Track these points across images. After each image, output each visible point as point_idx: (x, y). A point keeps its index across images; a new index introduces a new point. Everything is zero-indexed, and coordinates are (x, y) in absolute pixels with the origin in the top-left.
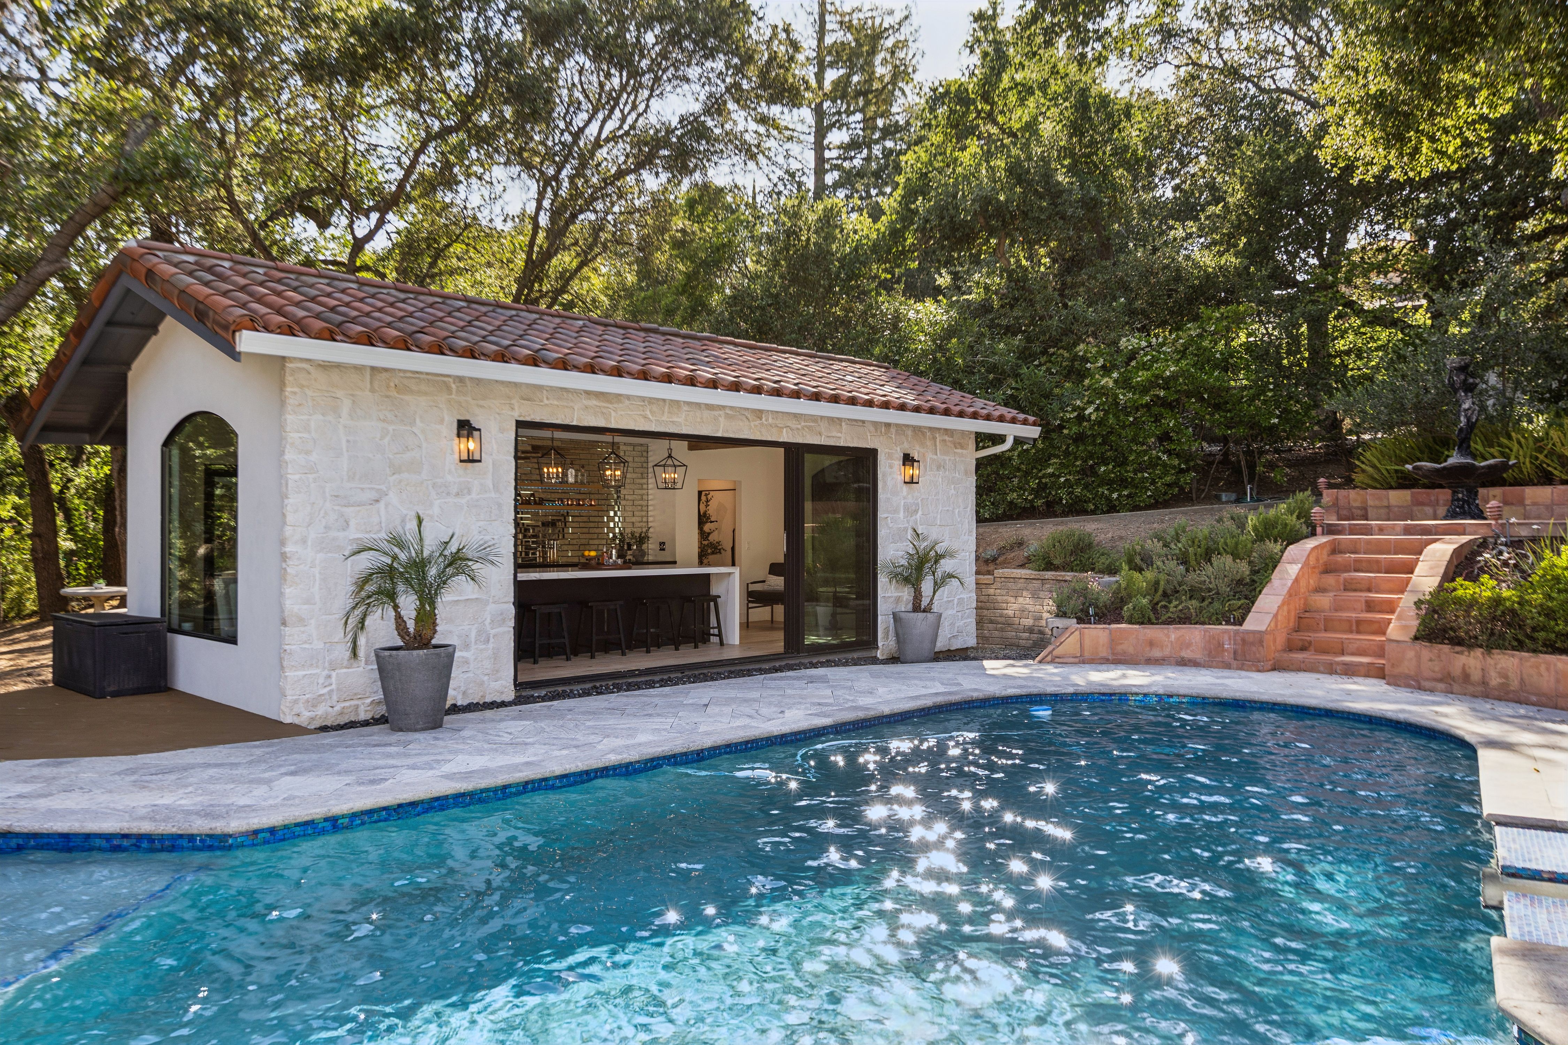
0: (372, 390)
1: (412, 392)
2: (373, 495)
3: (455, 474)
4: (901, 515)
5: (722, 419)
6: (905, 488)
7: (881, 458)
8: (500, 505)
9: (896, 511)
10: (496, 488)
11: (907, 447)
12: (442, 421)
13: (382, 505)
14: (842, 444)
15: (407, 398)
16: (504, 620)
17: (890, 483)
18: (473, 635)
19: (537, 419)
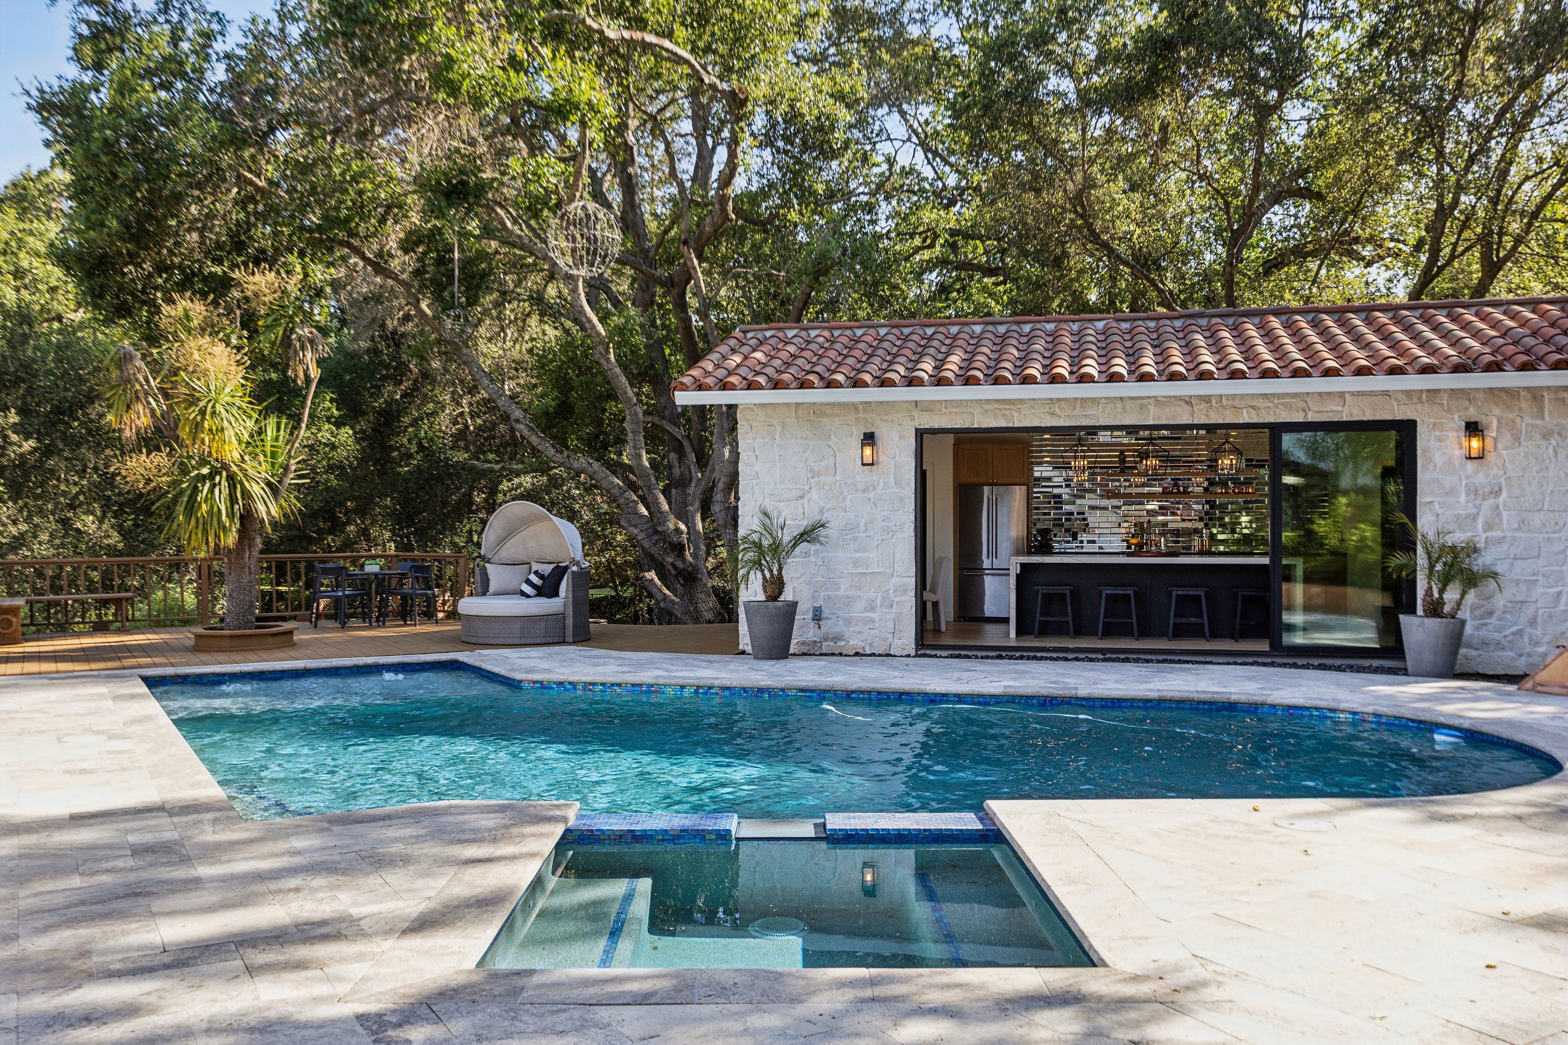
0: (797, 417)
1: (827, 415)
2: (798, 493)
3: (863, 476)
4: (1463, 498)
5: (1151, 408)
6: (1470, 466)
7: (1421, 429)
8: (901, 499)
9: (1452, 492)
10: (898, 484)
11: (1472, 414)
12: (851, 435)
13: (806, 500)
14: (1345, 419)
15: (825, 420)
16: (906, 591)
17: (1438, 459)
18: (879, 600)
19: (936, 426)
